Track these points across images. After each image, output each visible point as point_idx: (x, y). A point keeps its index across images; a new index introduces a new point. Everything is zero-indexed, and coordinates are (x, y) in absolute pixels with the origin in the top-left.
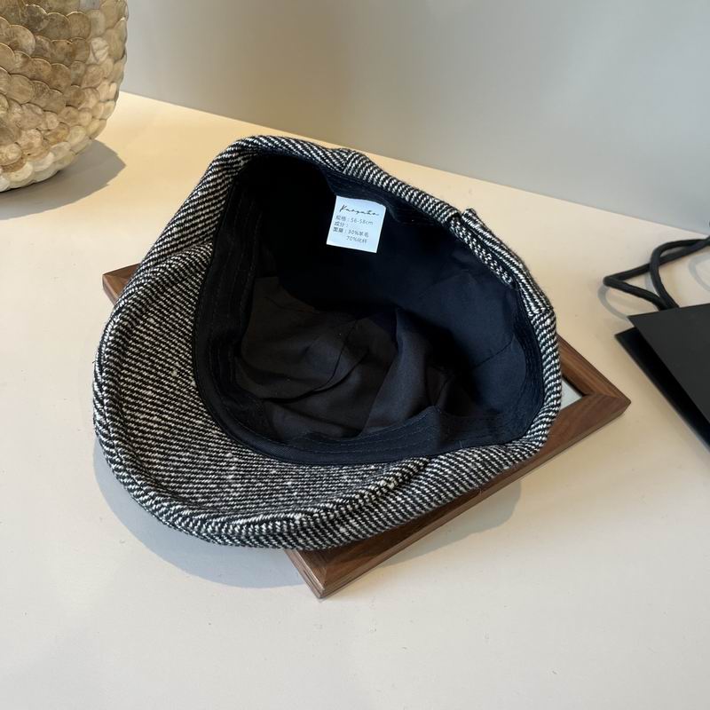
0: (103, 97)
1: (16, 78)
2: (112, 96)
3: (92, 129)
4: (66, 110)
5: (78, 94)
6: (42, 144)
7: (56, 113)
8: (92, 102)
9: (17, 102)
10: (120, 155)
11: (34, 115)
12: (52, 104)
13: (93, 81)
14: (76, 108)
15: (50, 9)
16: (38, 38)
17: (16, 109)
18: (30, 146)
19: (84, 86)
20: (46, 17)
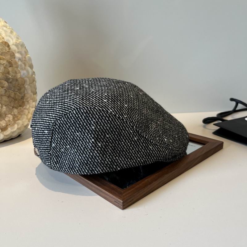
0: (31, 106)
1: (3, 97)
4: (19, 108)
6: (13, 120)
7: (17, 108)
8: (28, 107)
11: (9, 109)
12: (15, 106)
13: (27, 99)
14: (23, 107)
15: (12, 76)
16: (9, 84)
17: (4, 107)
18: (9, 121)
19: (24, 100)
20: (11, 78)
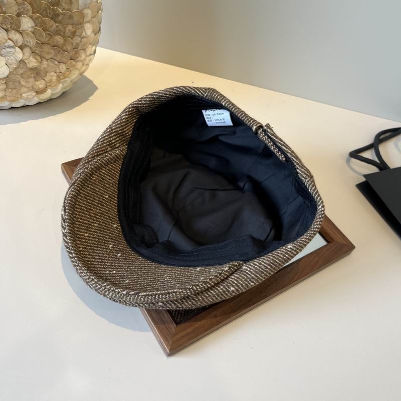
0: (88, 53)
1: (45, 46)
2: (93, 52)
3: (82, 71)
4: (70, 61)
5: (77, 53)
6: (57, 80)
7: (65, 63)
8: (83, 56)
9: (45, 58)
10: (95, 83)
11: (53, 65)
12: (63, 59)
13: (84, 46)
14: (75, 60)
15: (64, 9)
16: (57, 24)
17: (45, 62)
18: (51, 81)
19: (79, 49)
20: (62, 14)
